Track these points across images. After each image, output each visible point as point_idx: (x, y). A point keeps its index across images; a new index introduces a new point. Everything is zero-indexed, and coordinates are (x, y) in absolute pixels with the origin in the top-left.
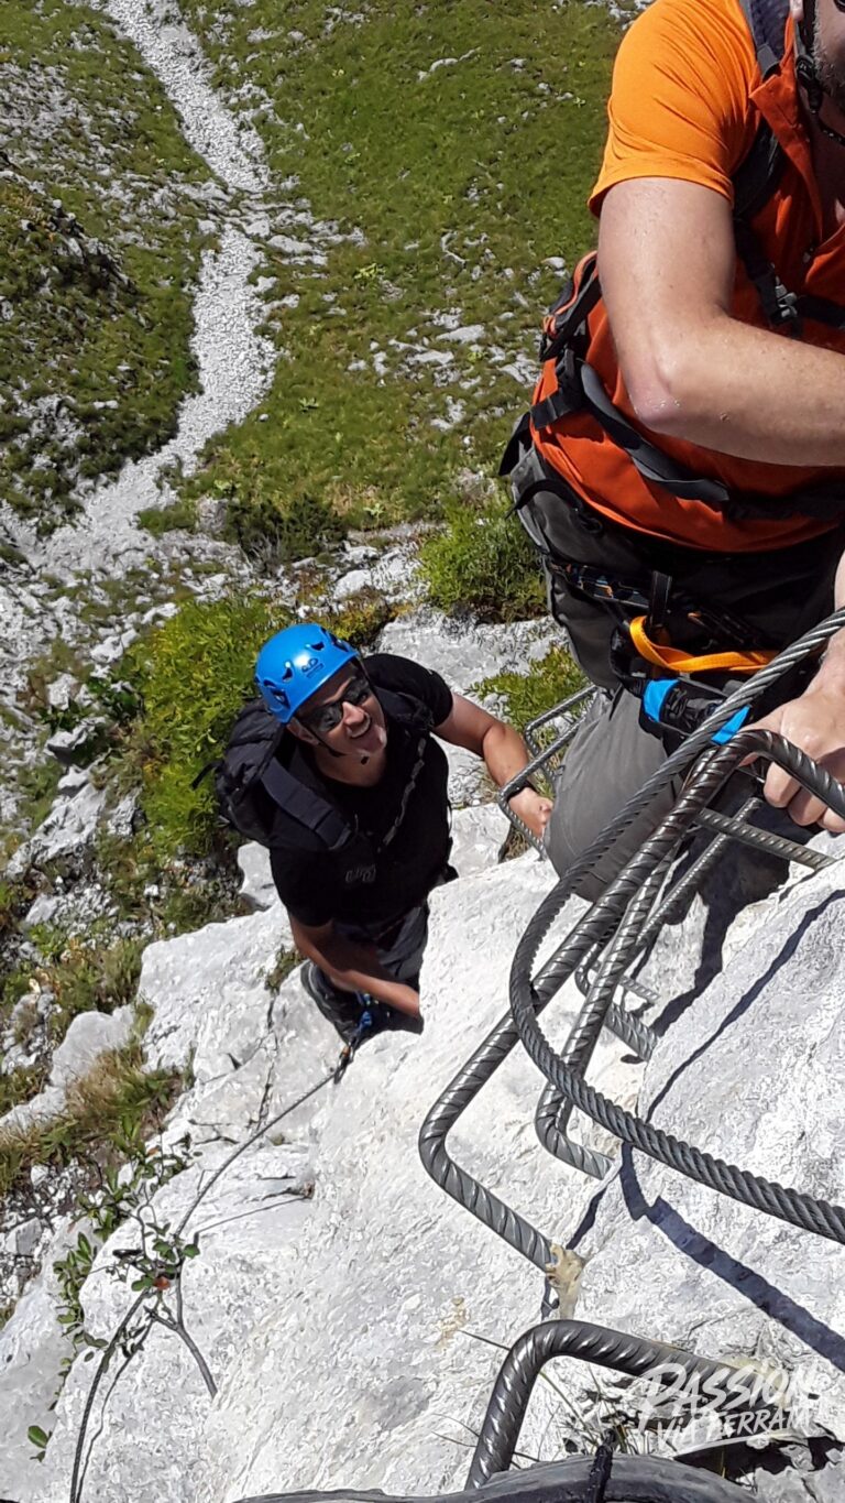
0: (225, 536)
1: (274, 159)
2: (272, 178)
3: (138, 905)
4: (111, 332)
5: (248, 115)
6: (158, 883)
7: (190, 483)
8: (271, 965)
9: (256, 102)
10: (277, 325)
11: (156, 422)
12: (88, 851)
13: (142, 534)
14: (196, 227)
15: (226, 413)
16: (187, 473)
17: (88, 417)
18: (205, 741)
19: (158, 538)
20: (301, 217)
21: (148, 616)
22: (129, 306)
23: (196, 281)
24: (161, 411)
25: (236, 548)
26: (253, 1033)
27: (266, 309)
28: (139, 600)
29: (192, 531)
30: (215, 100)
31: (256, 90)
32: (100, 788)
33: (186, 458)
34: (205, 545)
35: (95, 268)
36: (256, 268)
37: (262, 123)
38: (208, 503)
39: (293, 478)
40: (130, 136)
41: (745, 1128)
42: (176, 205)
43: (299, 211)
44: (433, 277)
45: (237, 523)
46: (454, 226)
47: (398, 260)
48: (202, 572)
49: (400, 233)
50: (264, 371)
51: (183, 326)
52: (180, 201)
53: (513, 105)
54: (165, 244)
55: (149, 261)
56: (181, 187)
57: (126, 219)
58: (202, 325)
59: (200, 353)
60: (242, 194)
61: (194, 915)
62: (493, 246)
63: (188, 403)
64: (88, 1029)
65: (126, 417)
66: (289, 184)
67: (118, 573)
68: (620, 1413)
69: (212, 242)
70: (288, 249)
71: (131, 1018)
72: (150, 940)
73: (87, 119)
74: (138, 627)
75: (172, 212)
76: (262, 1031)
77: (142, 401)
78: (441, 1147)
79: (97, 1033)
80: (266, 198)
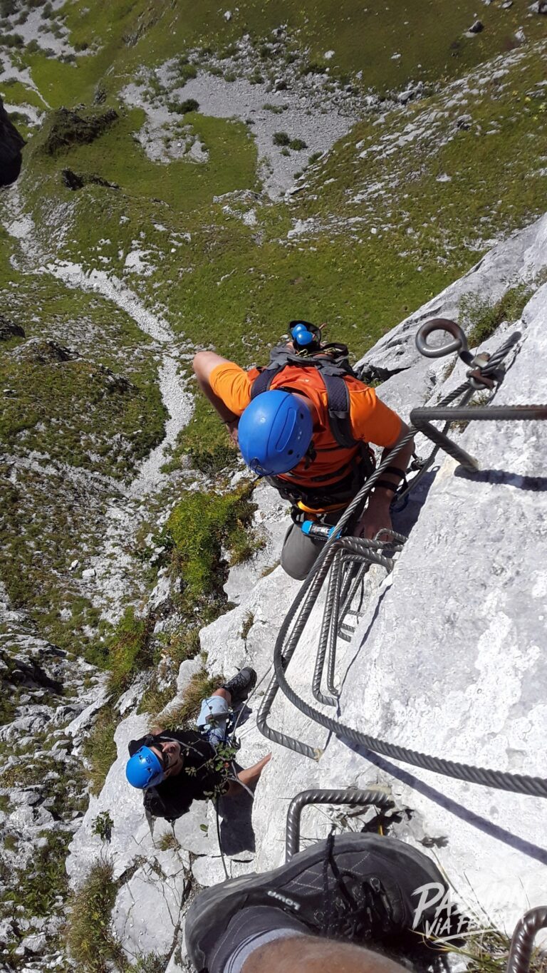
0: (193, 467)
1: (174, 328)
2: (175, 335)
3: (193, 616)
4: (133, 405)
5: (160, 315)
6: (198, 606)
7: (176, 452)
8: (241, 630)
9: (162, 309)
10: (191, 386)
11: (157, 433)
12: (169, 600)
13: (163, 475)
14: (153, 360)
15: (182, 423)
16: (173, 448)
17: (133, 438)
18: (199, 550)
19: (170, 475)
20: (189, 346)
21: (173, 504)
22: (137, 394)
23: (158, 379)
24: (158, 428)
25: (198, 471)
26: (242, 657)
27: (186, 382)
28: (169, 499)
29: (181, 469)
30: (147, 312)
31: (161, 305)
32: (168, 577)
33: (172, 443)
34: (187, 472)
35: (121, 384)
36: (178, 368)
37: (166, 316)
38: (184, 457)
39: (212, 440)
40: (120, 333)
41: (361, 696)
42: (143, 354)
43: (188, 344)
44: (242, 354)
45: (196, 462)
46: (245, 334)
47: (228, 351)
48: (190, 483)
49: (226, 342)
50: (191, 404)
51: (157, 396)
52: (144, 352)
53: (254, 285)
54: (143, 369)
55: (139, 376)
56: (143, 347)
57: (127, 363)
58: (164, 394)
59: (166, 404)
60: (166, 343)
61: (214, 614)
62: (261, 337)
63: (167, 423)
64: (187, 667)
65: (146, 434)
66: (182, 335)
67: (159, 491)
68: (341, 814)
69: (160, 363)
70: (188, 358)
71: (201, 659)
72: (201, 628)
73: (103, 332)
74: (171, 509)
75: (142, 356)
76: (245, 655)
77: (150, 427)
78: (265, 724)
79: (189, 668)
80: (175, 343)
